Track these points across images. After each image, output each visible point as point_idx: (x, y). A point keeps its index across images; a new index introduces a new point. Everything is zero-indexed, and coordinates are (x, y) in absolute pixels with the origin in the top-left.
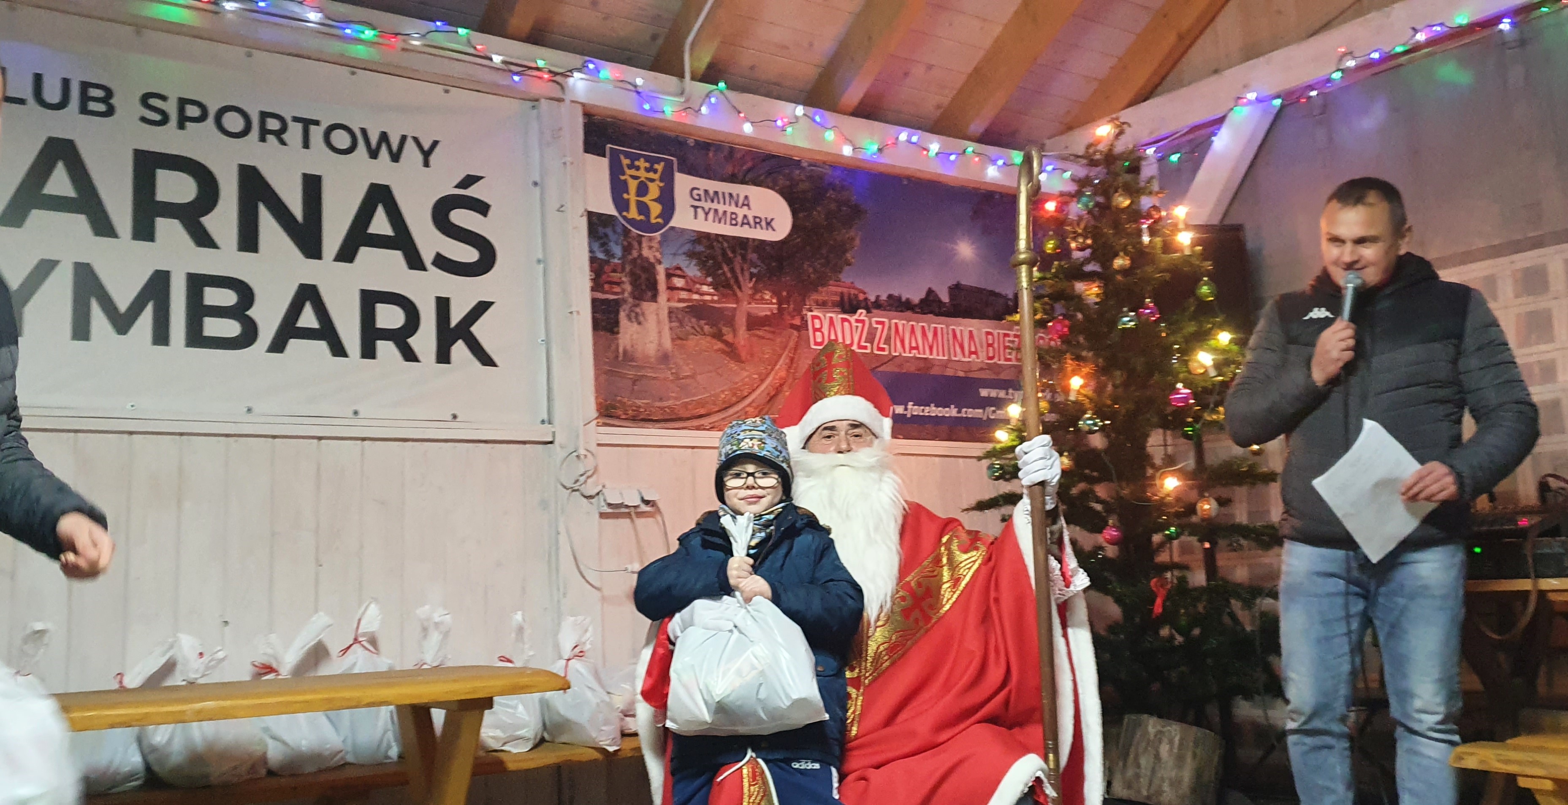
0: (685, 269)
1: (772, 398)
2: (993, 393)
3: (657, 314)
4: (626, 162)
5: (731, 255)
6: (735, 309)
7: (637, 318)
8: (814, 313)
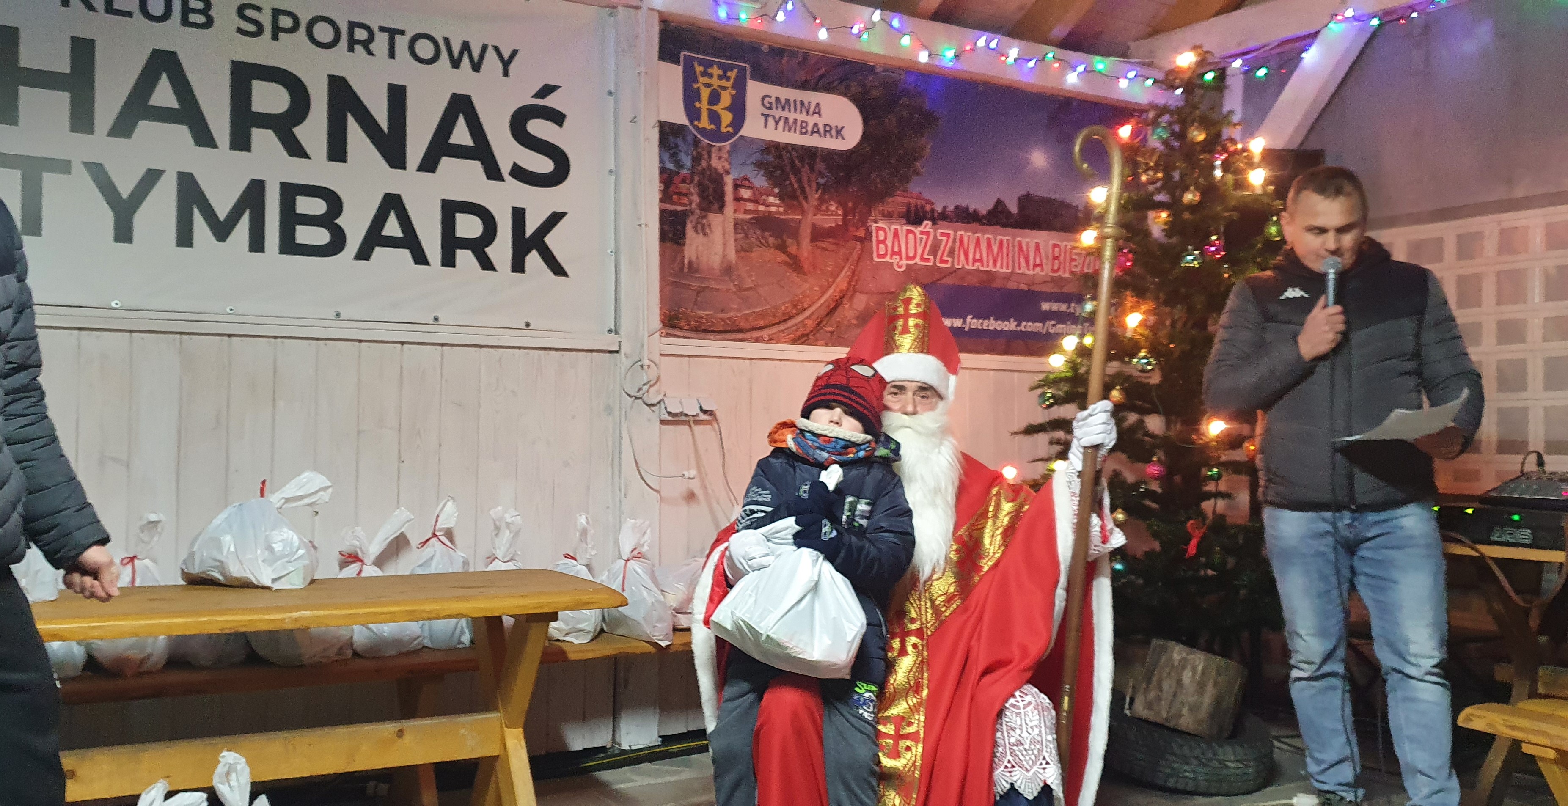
0: (752, 180)
1: (831, 312)
2: (1055, 307)
3: (724, 226)
4: (699, 69)
5: (798, 164)
6: (800, 221)
7: (703, 229)
8: (881, 225)
